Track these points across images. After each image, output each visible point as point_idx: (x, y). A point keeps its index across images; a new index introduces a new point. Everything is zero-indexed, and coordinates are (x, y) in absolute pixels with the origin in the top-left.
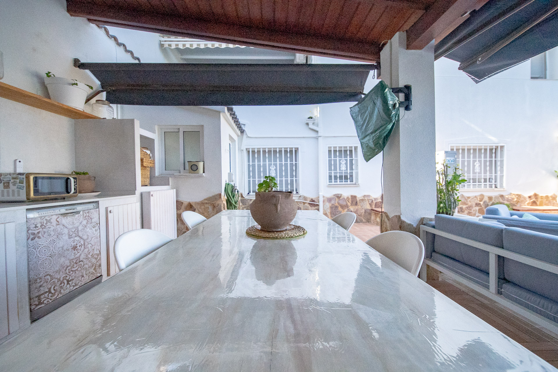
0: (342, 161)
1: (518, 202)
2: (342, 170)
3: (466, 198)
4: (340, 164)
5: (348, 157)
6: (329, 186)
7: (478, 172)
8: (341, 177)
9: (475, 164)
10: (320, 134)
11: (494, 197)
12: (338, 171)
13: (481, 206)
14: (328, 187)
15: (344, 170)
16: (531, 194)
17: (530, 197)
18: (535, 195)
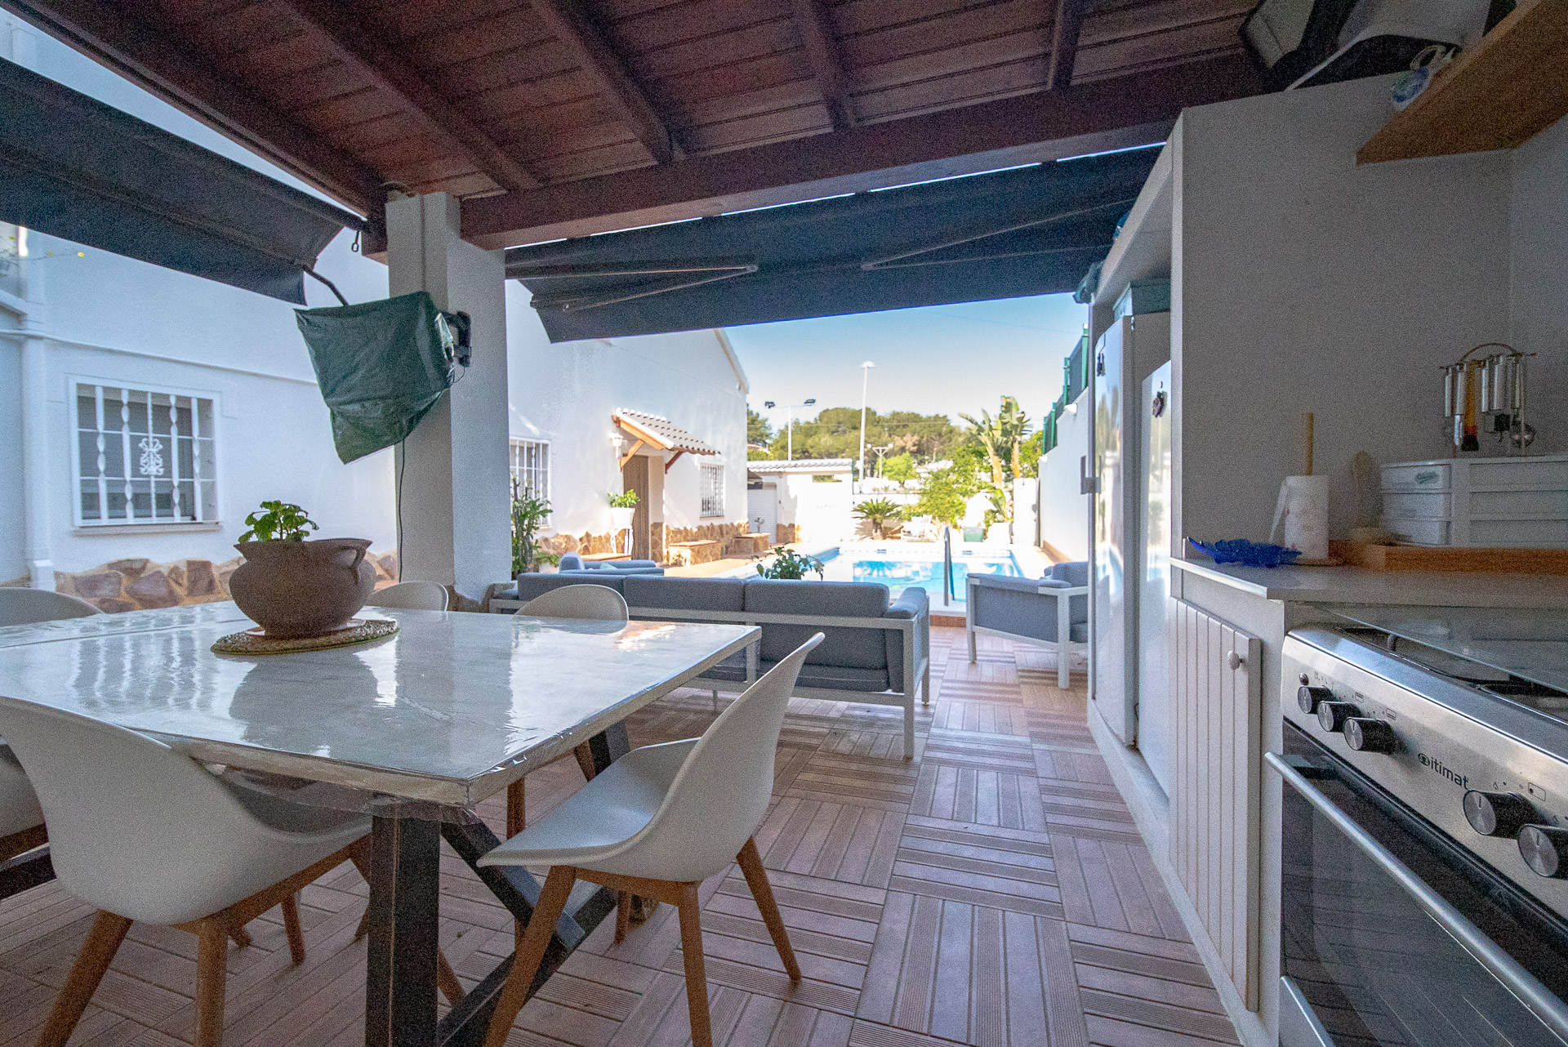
0: (147, 443)
1: (567, 549)
2: (148, 476)
4: (137, 453)
5: (174, 430)
6: (82, 533)
8: (140, 501)
10: (31, 328)
12: (128, 477)
14: (76, 536)
15: (156, 476)
16: (582, 534)
17: (581, 540)
18: (588, 535)
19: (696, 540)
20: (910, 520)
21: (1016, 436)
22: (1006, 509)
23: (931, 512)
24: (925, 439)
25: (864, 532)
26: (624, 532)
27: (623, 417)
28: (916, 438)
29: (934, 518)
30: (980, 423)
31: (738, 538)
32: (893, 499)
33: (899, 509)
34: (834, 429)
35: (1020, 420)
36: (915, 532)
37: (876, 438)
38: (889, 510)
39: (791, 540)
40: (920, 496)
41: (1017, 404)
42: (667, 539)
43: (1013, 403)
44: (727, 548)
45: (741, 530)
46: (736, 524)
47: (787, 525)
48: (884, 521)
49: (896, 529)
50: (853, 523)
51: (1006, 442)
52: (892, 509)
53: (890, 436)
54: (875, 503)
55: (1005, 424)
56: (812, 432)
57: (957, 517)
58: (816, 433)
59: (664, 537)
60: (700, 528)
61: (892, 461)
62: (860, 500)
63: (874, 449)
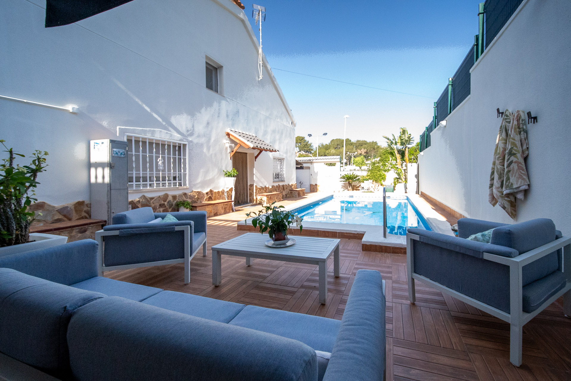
1: (198, 198)
3: (149, 199)
7: (162, 170)
9: (158, 160)
11: (178, 196)
13: (165, 207)
16: (208, 190)
17: (207, 193)
18: (211, 191)
19: (271, 192)
20: (363, 182)
21: (407, 145)
22: (403, 177)
23: (372, 179)
24: (369, 150)
25: (345, 187)
26: (231, 190)
27: (231, 133)
28: (365, 150)
29: (373, 181)
30: (392, 140)
31: (292, 191)
32: (357, 173)
33: (359, 177)
34: (336, 147)
35: (409, 138)
36: (365, 188)
37: (351, 150)
38: (355, 178)
39: (316, 191)
40: (368, 172)
41: (407, 131)
42: (256, 192)
43: (406, 130)
44: (286, 195)
45: (293, 187)
46: (290, 184)
47: (314, 185)
48: (353, 183)
49: (358, 186)
50: (340, 184)
51: (402, 148)
52: (356, 177)
53: (356, 149)
54: (349, 175)
55: (402, 140)
56: (328, 148)
57: (383, 181)
58: (329, 148)
59: (255, 191)
60: (273, 186)
61: (357, 159)
62: (343, 174)
63: (350, 154)
